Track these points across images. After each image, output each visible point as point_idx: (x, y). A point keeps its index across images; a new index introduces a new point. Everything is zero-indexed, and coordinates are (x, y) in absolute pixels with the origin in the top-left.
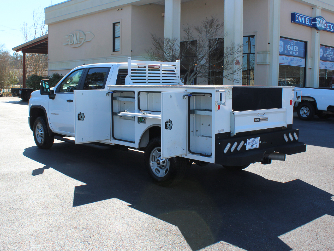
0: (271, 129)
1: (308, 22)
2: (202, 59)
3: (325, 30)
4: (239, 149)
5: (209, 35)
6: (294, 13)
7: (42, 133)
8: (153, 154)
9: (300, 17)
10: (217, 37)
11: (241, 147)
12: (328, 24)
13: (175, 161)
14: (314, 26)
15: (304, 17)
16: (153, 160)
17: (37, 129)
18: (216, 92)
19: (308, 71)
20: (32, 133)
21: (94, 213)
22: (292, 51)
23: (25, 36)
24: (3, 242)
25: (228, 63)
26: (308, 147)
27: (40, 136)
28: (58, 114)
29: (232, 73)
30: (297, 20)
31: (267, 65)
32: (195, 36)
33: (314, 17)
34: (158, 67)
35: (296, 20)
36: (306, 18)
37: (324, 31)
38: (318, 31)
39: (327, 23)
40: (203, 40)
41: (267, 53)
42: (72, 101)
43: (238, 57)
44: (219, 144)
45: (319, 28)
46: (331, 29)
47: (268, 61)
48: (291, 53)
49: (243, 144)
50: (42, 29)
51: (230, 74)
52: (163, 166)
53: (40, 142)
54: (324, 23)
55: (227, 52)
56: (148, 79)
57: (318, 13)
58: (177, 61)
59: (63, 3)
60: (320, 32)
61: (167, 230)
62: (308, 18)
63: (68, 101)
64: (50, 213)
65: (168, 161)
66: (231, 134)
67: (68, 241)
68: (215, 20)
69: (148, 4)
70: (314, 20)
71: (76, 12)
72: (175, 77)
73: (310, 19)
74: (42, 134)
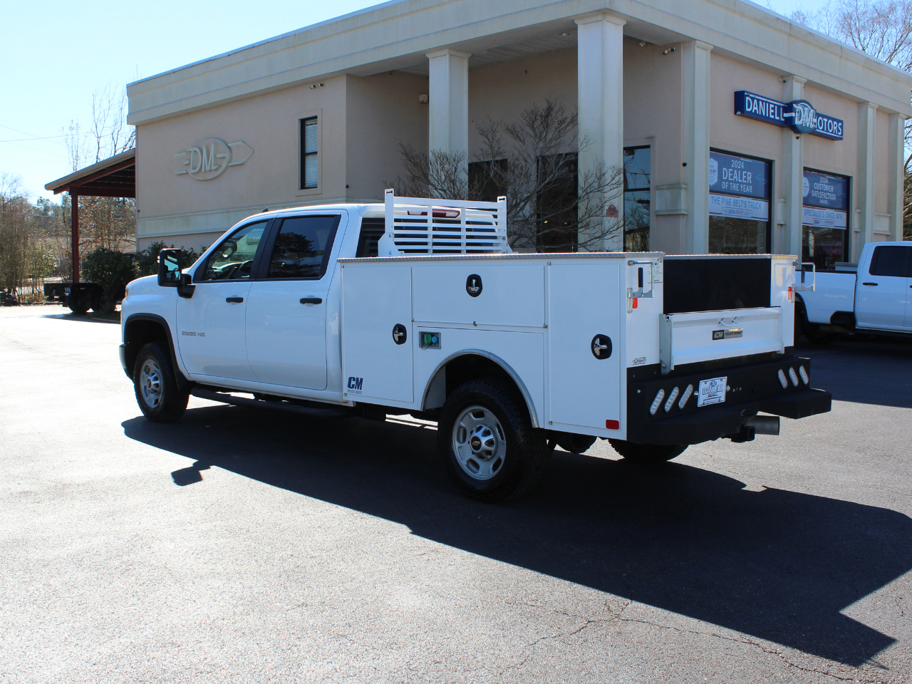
0: (749, 357)
1: (773, 114)
2: (525, 204)
3: (813, 133)
4: (682, 404)
5: (541, 145)
6: (743, 92)
7: (158, 382)
8: (461, 423)
9: (755, 101)
10: (563, 150)
11: (687, 399)
12: (820, 118)
13: (520, 440)
14: (789, 124)
15: (766, 102)
16: (461, 439)
17: (143, 373)
18: (629, 265)
19: (776, 231)
20: (130, 384)
21: (339, 568)
22: (738, 182)
23: (74, 154)
24: (131, 643)
25: (589, 213)
26: (835, 404)
27: (152, 390)
28: (202, 335)
29: (599, 237)
30: (749, 107)
31: (681, 217)
32: (509, 148)
33: (789, 102)
34: (454, 214)
35: (748, 110)
36: (769, 103)
37: (811, 136)
38: (798, 135)
39: (818, 115)
40: (526, 156)
41: (680, 188)
42: (240, 300)
43: (615, 197)
44: (639, 391)
45: (800, 128)
46: (827, 131)
47: (683, 207)
48: (735, 188)
49: (690, 393)
50: (115, 139)
51: (596, 238)
52: (489, 452)
53: (152, 405)
54: (811, 115)
55: (587, 185)
56: (435, 244)
57: (797, 92)
58: (500, 200)
59: (174, 72)
60: (802, 137)
61: (533, 603)
62: (775, 105)
63: (229, 300)
64: (228, 571)
65: (502, 438)
66: (662, 369)
67: (296, 637)
68: (556, 109)
69: (386, 73)
70: (789, 107)
71: (207, 93)
72: (495, 238)
73: (779, 107)
74: (157, 385)
